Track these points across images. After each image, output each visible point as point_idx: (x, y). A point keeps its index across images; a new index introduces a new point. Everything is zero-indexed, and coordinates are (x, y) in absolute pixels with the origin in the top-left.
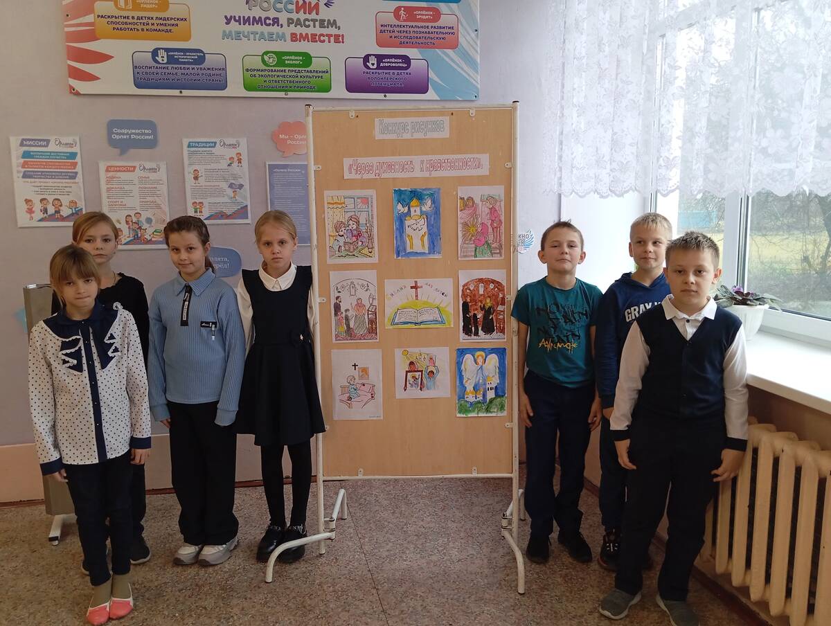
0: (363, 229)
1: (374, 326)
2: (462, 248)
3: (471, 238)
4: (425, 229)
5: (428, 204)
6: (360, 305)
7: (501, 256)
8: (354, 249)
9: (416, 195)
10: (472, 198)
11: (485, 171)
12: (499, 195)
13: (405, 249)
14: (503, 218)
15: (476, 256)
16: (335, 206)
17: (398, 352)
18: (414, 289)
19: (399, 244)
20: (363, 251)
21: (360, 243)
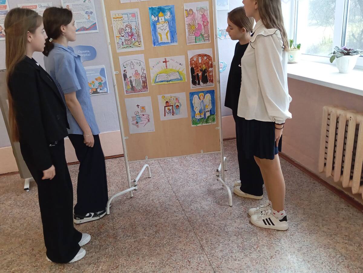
0: (134, 31)
1: (146, 84)
2: (188, 38)
3: (193, 32)
4: (168, 29)
5: (168, 16)
6: (137, 74)
7: (209, 41)
8: (131, 43)
9: (161, 10)
10: (192, 10)
13: (158, 42)
14: (209, 20)
15: (196, 42)
16: (117, 19)
17: (160, 97)
18: (165, 63)
19: (155, 38)
20: (135, 44)
21: (133, 40)
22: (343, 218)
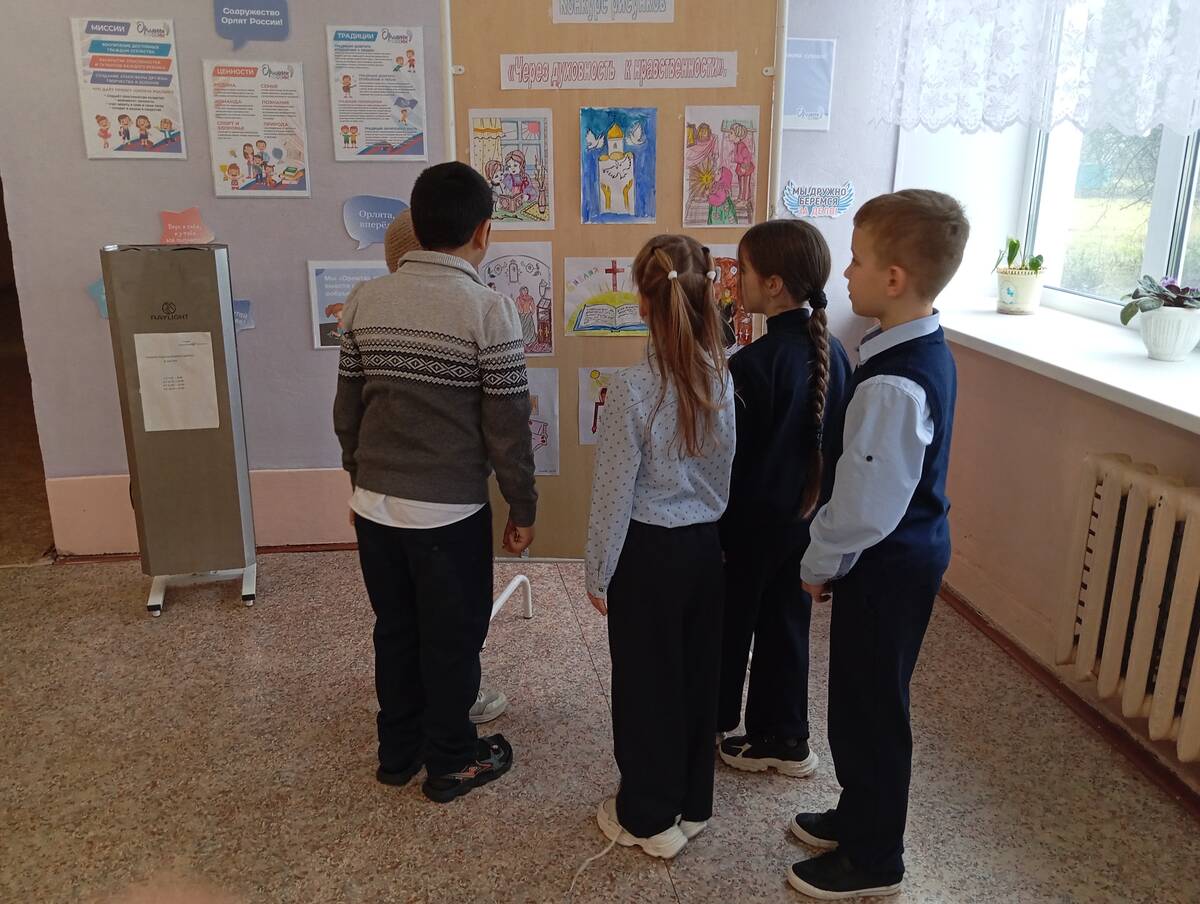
0: (531, 174)
1: (547, 332)
2: (688, 207)
3: (703, 193)
4: (630, 176)
5: (636, 137)
6: (524, 298)
8: (516, 208)
9: (618, 119)
10: (708, 126)
11: (730, 80)
12: (751, 122)
13: (598, 209)
14: (756, 161)
15: (710, 221)
16: (486, 135)
17: (584, 374)
18: (611, 274)
19: (589, 199)
20: (531, 211)
21: (526, 197)
22: (1114, 813)
